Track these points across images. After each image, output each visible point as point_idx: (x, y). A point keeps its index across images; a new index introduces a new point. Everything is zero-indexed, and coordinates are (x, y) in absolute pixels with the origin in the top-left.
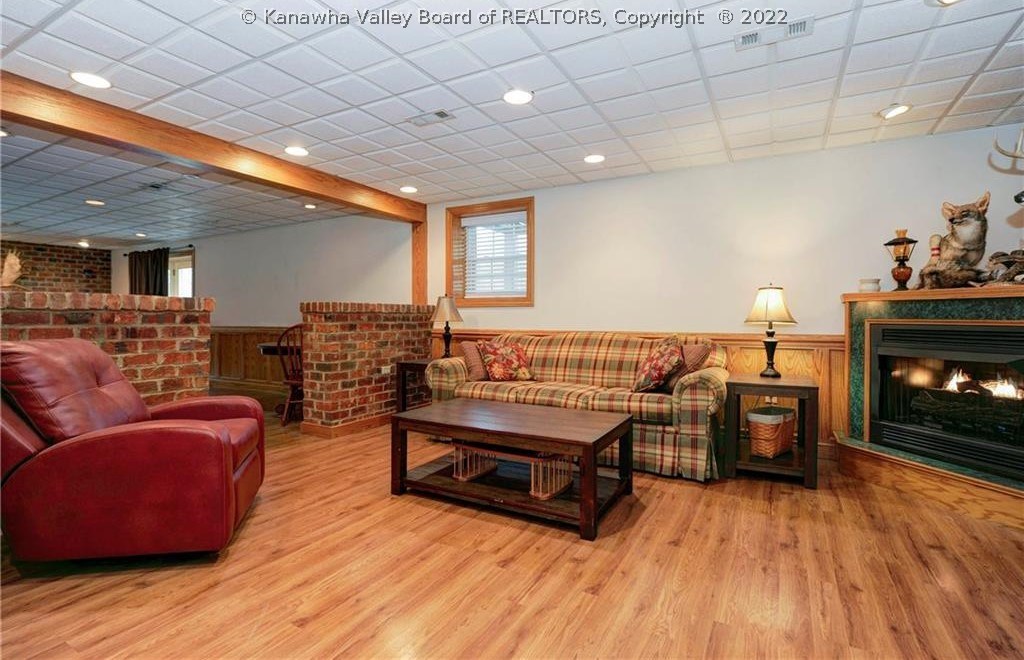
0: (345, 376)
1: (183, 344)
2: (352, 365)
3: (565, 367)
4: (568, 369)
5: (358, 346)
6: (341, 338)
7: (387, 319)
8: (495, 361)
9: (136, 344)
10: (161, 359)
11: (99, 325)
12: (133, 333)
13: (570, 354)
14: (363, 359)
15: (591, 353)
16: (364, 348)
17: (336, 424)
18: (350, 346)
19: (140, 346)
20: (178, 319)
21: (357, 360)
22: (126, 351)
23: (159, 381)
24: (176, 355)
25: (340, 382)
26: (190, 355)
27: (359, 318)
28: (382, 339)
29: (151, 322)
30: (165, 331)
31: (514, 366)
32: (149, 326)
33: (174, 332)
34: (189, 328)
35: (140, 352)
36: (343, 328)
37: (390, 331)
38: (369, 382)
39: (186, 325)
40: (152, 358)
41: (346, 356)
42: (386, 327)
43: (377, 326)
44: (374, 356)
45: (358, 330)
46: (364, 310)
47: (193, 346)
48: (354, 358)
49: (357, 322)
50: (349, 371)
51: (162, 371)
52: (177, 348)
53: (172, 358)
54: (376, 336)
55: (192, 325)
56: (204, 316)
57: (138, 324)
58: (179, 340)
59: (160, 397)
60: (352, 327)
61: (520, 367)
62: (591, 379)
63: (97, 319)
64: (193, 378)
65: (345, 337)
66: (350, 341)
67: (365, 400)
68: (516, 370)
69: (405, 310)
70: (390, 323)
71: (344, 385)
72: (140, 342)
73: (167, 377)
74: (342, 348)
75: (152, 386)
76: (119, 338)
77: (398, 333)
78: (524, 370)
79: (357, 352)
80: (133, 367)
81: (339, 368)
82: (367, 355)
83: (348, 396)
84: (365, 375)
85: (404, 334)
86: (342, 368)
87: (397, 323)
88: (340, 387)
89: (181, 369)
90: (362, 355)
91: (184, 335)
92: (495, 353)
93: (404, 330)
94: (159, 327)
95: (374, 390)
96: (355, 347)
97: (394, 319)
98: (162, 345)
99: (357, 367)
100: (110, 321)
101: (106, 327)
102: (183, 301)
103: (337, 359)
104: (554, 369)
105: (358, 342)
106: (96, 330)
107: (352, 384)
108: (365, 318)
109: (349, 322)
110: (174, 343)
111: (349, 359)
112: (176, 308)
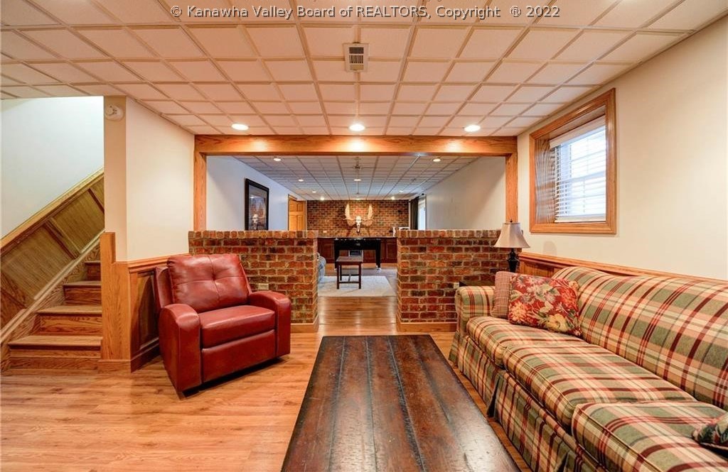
0: (414, 286)
1: (298, 257)
2: (422, 279)
3: (623, 330)
4: (626, 335)
5: (427, 265)
6: (410, 257)
7: (460, 243)
8: (520, 299)
9: (275, 256)
10: (287, 265)
11: (259, 246)
12: (273, 250)
13: (638, 311)
14: (433, 275)
15: (673, 320)
16: (434, 266)
17: (407, 321)
18: (419, 264)
19: (277, 257)
20: (296, 243)
21: (427, 275)
22: (270, 260)
23: (286, 277)
24: (295, 263)
25: (410, 290)
26: (302, 263)
27: (429, 242)
28: (454, 259)
29: (282, 245)
30: (288, 249)
31: (542, 310)
32: (281, 247)
33: (294, 250)
34: (301, 249)
35: (277, 260)
36: (413, 250)
37: (464, 253)
38: (440, 293)
39: (299, 247)
40: (282, 264)
41: (416, 271)
42: (459, 250)
43: (449, 249)
44: (444, 273)
45: (428, 251)
46: (432, 236)
47: (304, 259)
48: (424, 273)
49: (427, 246)
50: (419, 283)
51: (287, 272)
52: (295, 259)
53: (292, 264)
54: (447, 257)
55: (302, 247)
56: (310, 242)
57: (276, 246)
58: (296, 255)
59: (287, 285)
60: (422, 249)
61: (552, 313)
62: (662, 365)
63: (258, 243)
64: (304, 276)
65: (416, 257)
66: (419, 260)
67: (436, 308)
68: (544, 316)
69: (481, 235)
70: (464, 247)
71: (414, 294)
72: (277, 255)
73: (290, 275)
74: (412, 265)
75: (282, 279)
76: (267, 253)
77: (473, 255)
78: (559, 317)
79: (427, 269)
80: (274, 268)
81: (409, 280)
82: (437, 272)
83: (417, 302)
84: (435, 288)
85: (480, 256)
86: (412, 280)
87: (473, 246)
88: (409, 295)
89: (297, 271)
90: (432, 271)
91: (299, 252)
92: (524, 290)
93: (481, 252)
94: (286, 247)
95: (444, 301)
96: (425, 264)
97: (469, 243)
98: (287, 257)
99: (426, 281)
100: (263, 244)
101: (262, 247)
102: (296, 233)
103: (407, 273)
104: (607, 327)
105: (428, 261)
106: (257, 248)
107: (421, 294)
108: (435, 243)
109: (419, 245)
110: (293, 256)
111: (419, 274)
112: (292, 237)
